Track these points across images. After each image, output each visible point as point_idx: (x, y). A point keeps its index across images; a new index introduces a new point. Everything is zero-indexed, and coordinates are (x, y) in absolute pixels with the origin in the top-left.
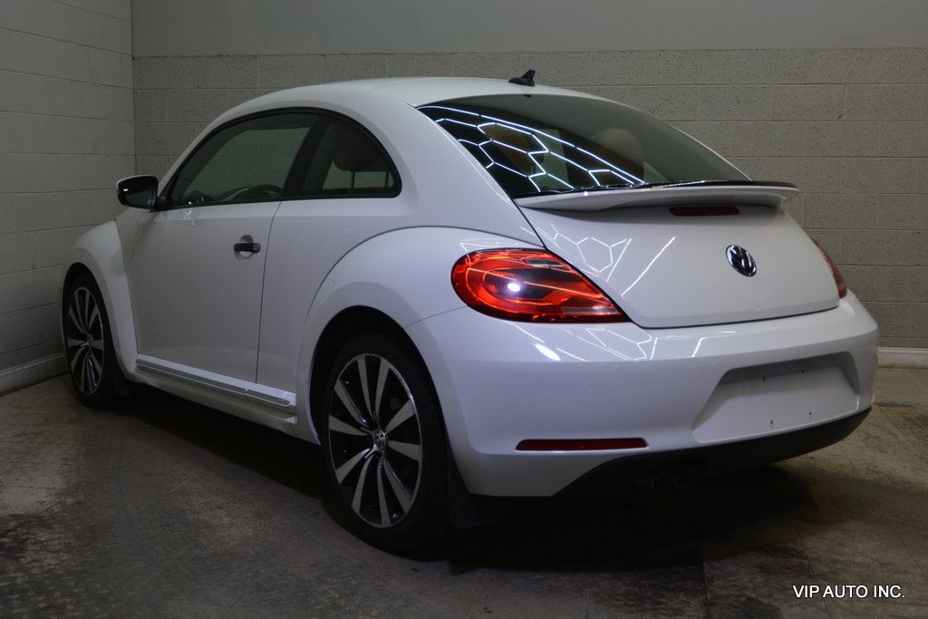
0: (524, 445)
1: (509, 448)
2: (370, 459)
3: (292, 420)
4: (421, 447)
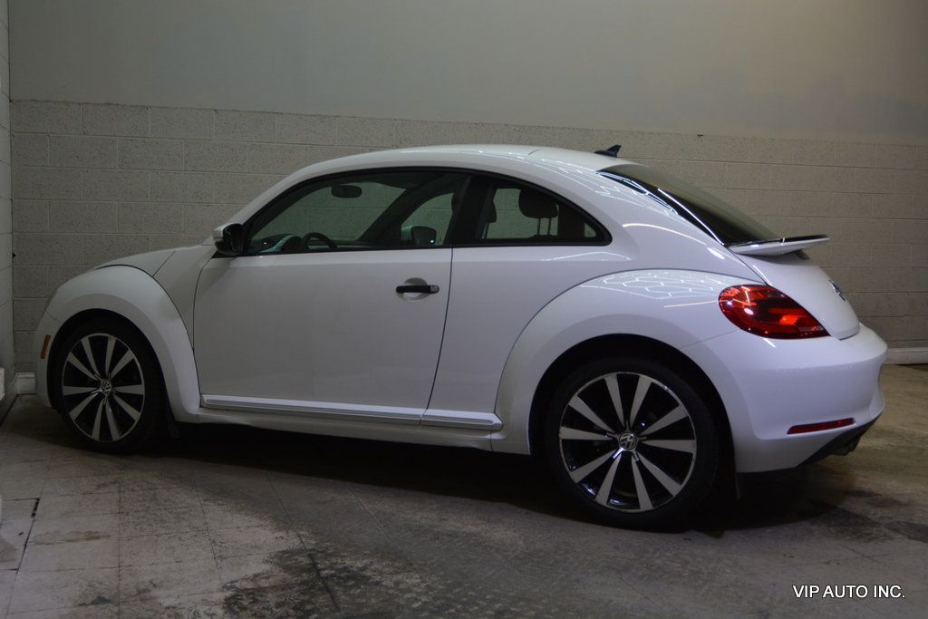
0: (794, 430)
1: (781, 433)
2: (619, 457)
3: (495, 436)
4: (695, 442)
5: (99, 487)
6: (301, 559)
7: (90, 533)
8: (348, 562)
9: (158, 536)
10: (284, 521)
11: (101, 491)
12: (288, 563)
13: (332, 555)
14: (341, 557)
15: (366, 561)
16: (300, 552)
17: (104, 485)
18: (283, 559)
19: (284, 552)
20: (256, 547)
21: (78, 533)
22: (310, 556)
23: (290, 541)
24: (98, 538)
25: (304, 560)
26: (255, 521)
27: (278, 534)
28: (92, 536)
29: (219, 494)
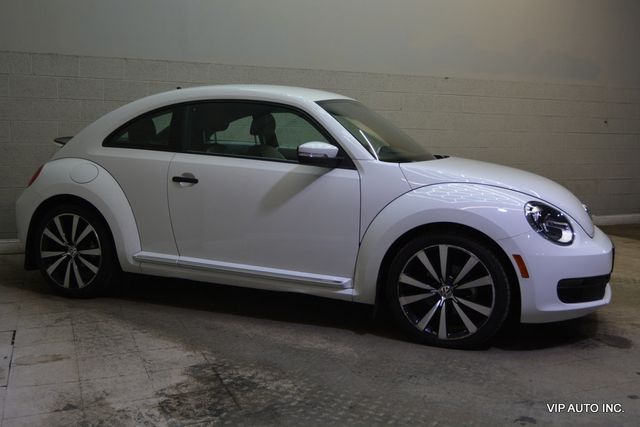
5: (57, 321)
6: (207, 371)
7: (55, 356)
8: (241, 373)
9: (104, 356)
10: (191, 344)
11: (58, 324)
12: (199, 374)
13: (228, 368)
14: (236, 369)
15: (253, 372)
16: (207, 366)
17: (60, 320)
18: (195, 371)
19: (195, 366)
20: (174, 363)
21: (46, 356)
22: (213, 369)
23: (198, 358)
24: (61, 359)
25: (210, 372)
26: (171, 345)
27: (188, 353)
28: (57, 358)
29: (143, 325)
